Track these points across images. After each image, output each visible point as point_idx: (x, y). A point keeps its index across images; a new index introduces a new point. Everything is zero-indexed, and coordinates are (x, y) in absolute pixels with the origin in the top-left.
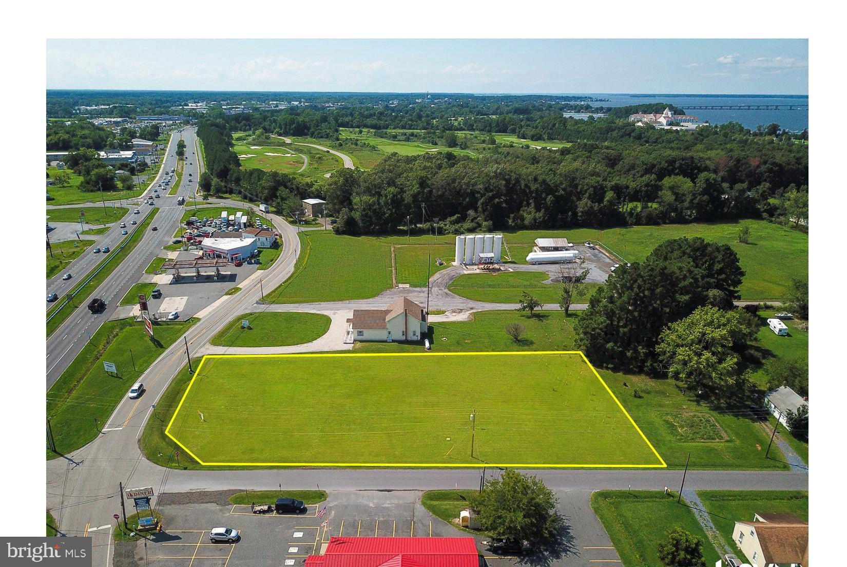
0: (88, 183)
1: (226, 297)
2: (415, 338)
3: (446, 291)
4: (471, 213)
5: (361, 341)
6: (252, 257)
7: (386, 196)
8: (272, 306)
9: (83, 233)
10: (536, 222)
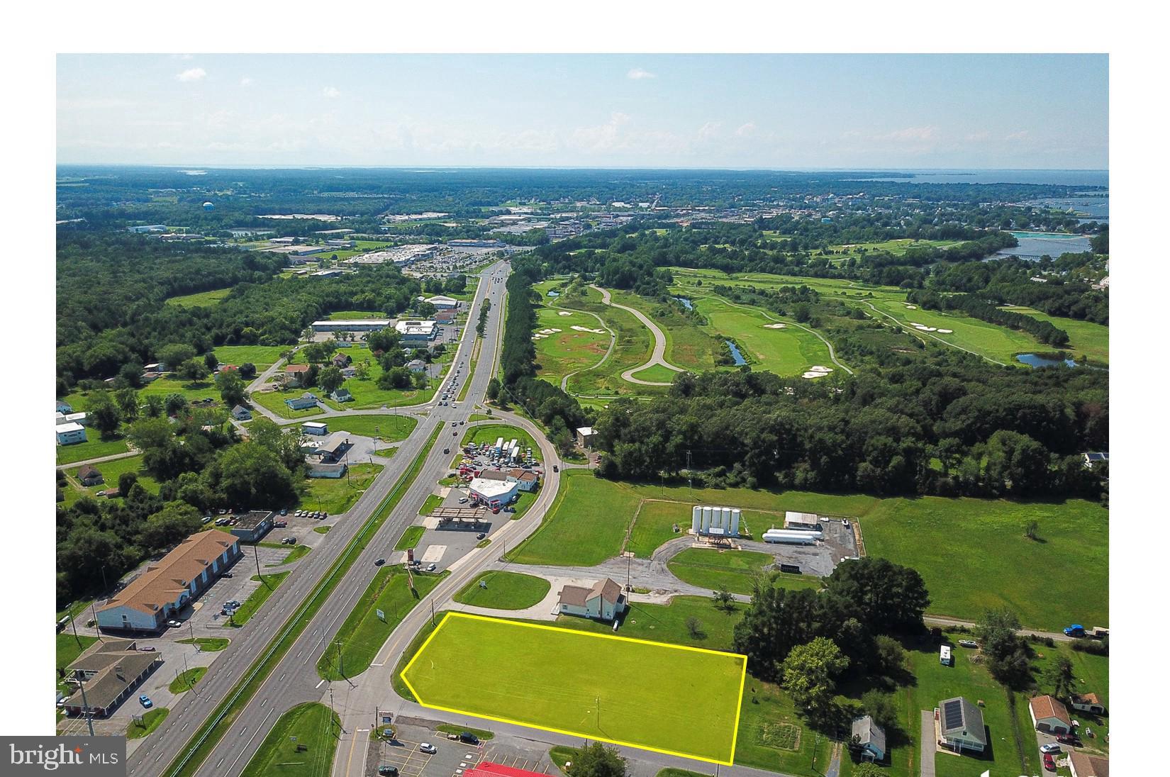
0: (385, 380)
1: (476, 550)
2: (608, 617)
3: (665, 566)
4: (737, 465)
5: (565, 614)
6: (508, 505)
7: (648, 445)
8: (511, 565)
9: (377, 453)
10: (806, 483)
